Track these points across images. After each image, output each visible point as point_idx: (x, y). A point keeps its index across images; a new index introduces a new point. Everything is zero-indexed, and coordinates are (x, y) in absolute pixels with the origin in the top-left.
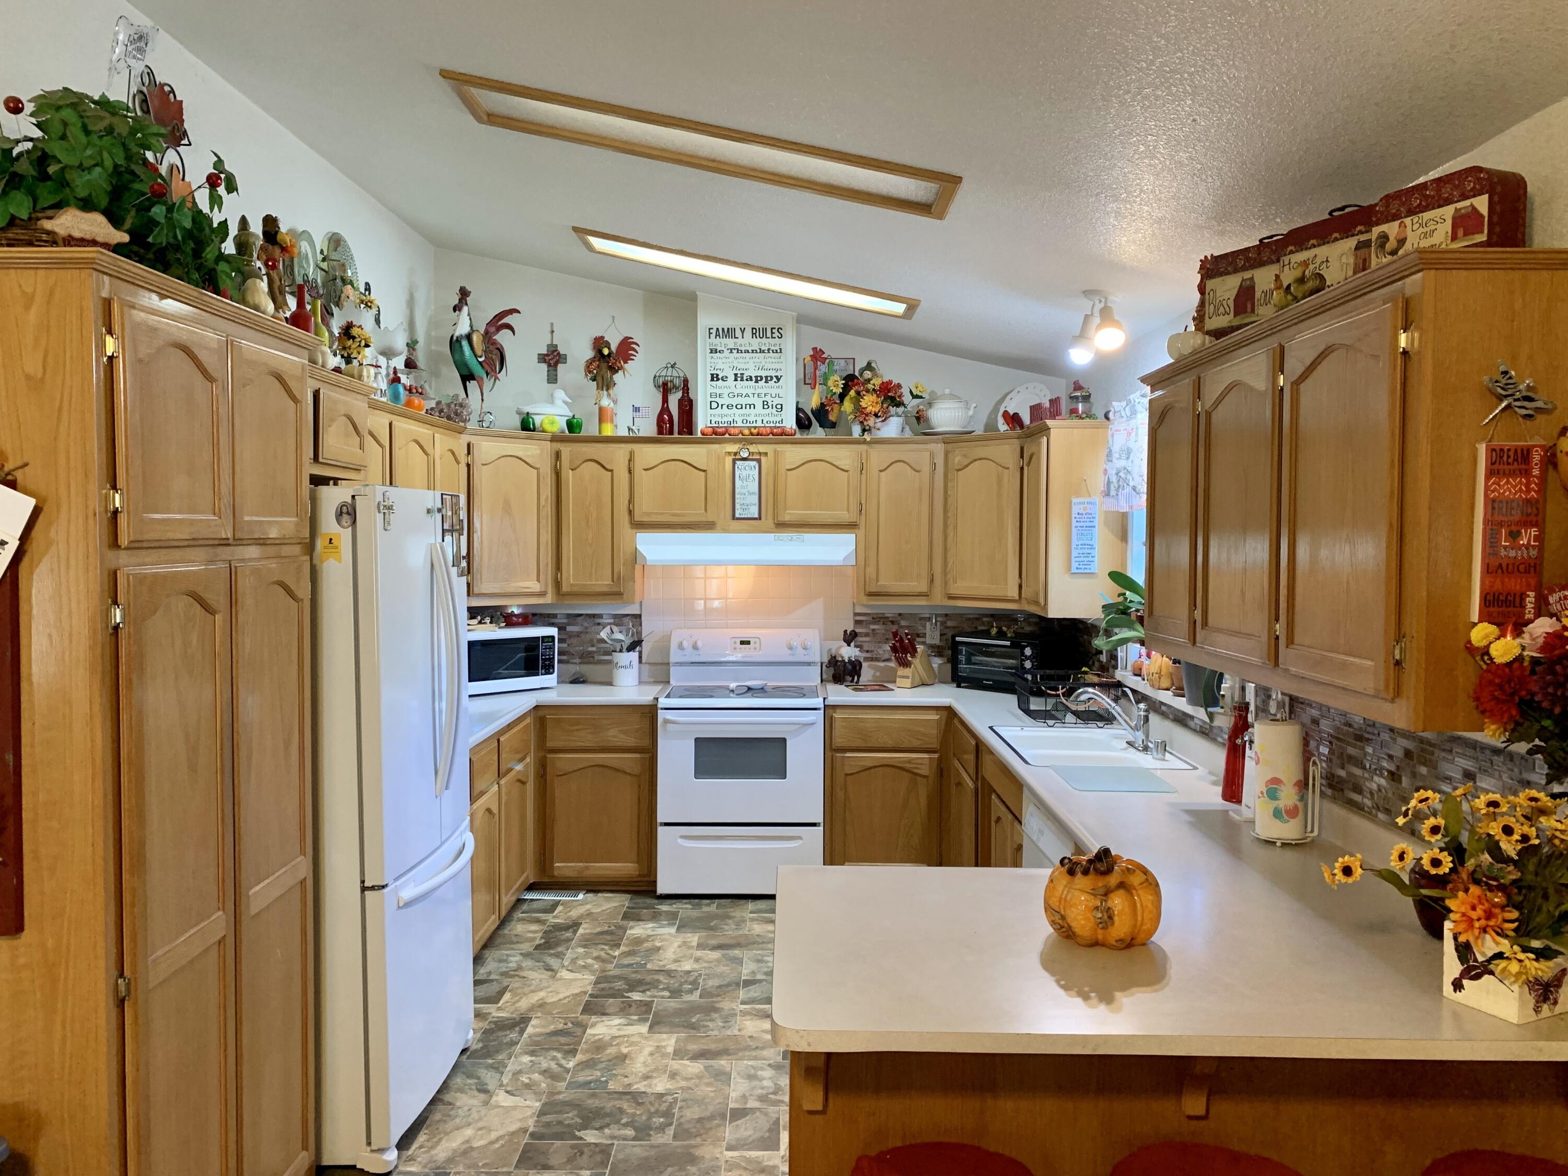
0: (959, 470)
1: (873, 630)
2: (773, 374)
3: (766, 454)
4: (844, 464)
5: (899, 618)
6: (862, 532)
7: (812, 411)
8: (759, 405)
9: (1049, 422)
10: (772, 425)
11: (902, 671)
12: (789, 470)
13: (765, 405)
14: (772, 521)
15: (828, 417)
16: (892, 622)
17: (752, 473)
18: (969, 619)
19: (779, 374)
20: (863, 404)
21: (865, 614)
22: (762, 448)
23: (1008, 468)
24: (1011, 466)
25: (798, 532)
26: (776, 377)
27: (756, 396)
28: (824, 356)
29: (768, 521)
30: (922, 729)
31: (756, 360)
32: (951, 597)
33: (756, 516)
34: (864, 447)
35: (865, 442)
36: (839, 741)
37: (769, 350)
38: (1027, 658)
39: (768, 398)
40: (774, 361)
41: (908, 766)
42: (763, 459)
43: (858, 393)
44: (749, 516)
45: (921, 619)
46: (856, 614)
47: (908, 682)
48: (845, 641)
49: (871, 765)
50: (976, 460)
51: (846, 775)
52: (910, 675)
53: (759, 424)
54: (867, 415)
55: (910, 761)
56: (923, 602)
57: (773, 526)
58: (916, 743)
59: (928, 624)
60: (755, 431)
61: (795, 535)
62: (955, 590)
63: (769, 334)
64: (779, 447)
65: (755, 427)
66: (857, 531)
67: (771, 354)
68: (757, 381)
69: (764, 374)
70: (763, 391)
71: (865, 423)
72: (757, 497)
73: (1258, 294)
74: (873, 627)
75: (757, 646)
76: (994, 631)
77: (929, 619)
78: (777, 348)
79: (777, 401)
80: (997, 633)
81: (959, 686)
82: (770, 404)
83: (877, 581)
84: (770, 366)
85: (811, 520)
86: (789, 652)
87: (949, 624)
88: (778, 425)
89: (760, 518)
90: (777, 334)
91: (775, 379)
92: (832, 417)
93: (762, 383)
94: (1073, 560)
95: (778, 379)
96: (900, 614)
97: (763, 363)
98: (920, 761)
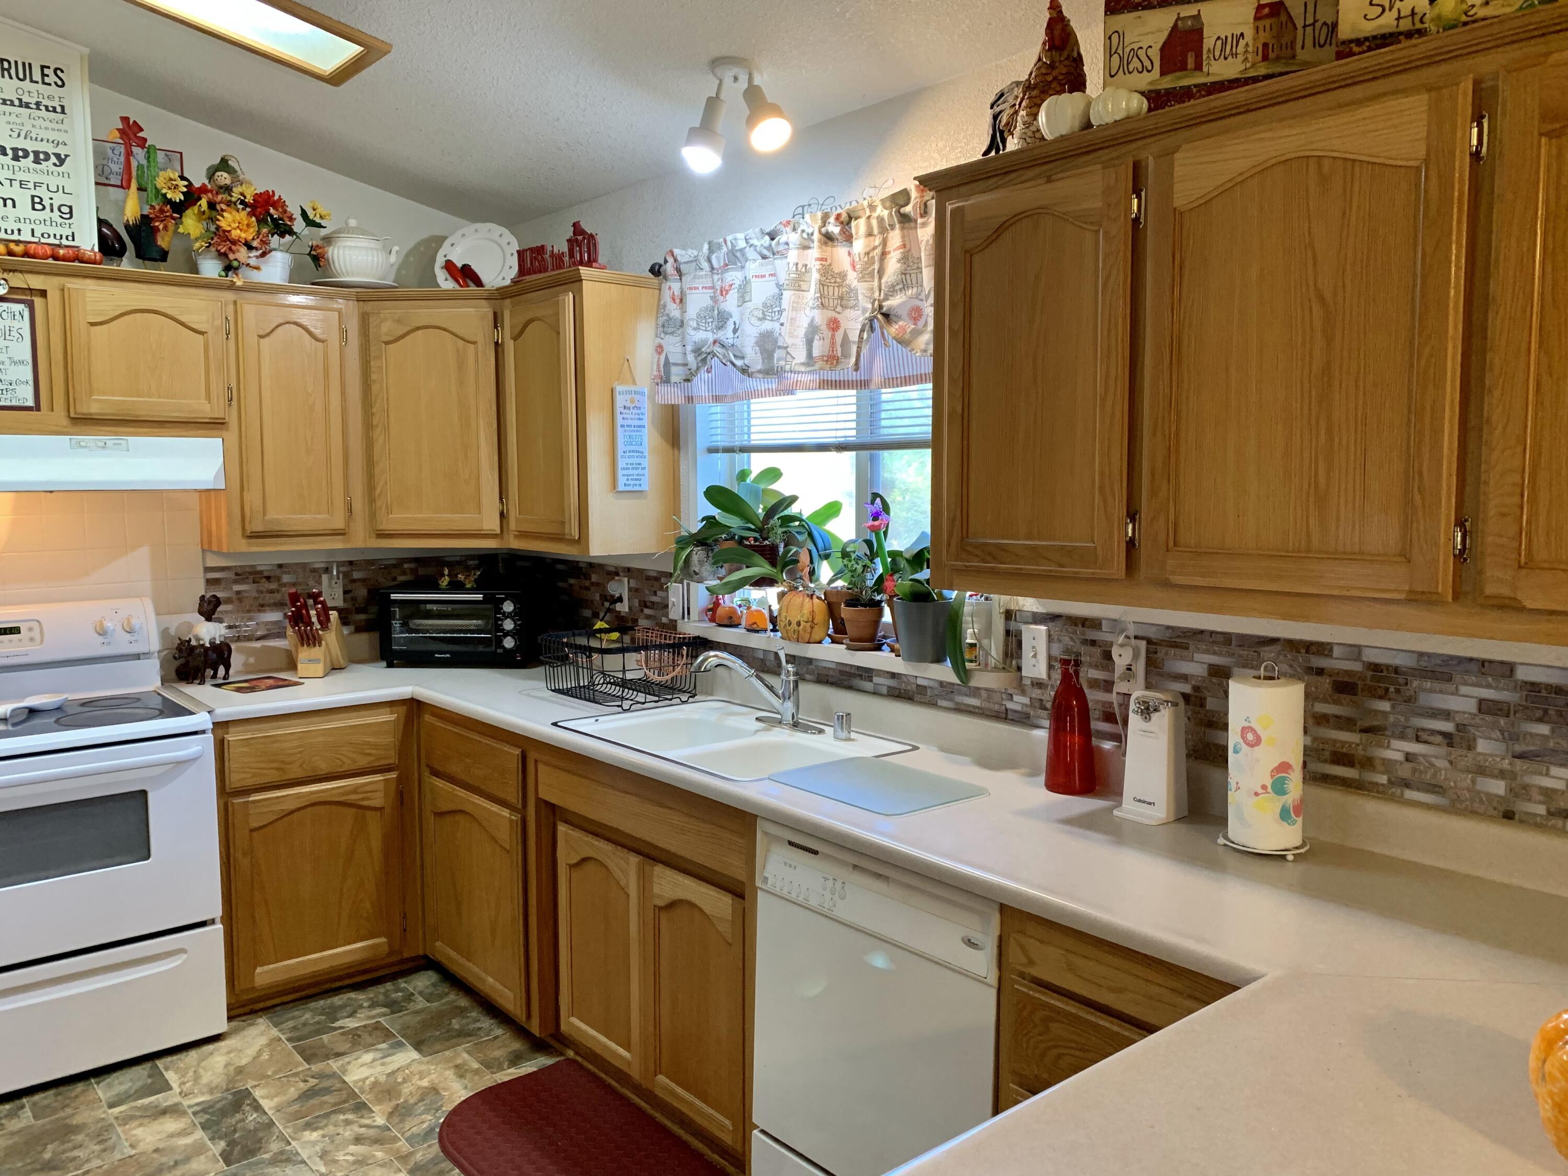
0: (387, 343)
1: (238, 593)
2: (50, 149)
3: (43, 293)
4: (198, 320)
5: (278, 572)
6: (232, 434)
7: (127, 227)
8: (24, 202)
9: (583, 270)
10: (52, 241)
11: (304, 654)
12: (93, 324)
13: (36, 203)
14: (63, 413)
15: (155, 240)
16: (268, 578)
17: (16, 324)
18: (386, 567)
19: (62, 151)
20: (223, 224)
21: (222, 569)
22: (36, 282)
23: (474, 343)
24: (480, 339)
25: (116, 434)
26: (58, 156)
27: (16, 184)
28: (140, 134)
29: (59, 416)
30: (371, 739)
31: (13, 118)
32: (382, 535)
33: (30, 403)
34: (229, 296)
35: (232, 287)
36: (236, 779)
37: (38, 104)
38: (507, 616)
39: (42, 192)
40: (47, 124)
41: (353, 797)
42: (38, 301)
43: (212, 205)
44: (14, 403)
45: (314, 571)
46: (207, 569)
47: (319, 669)
48: (201, 613)
49: (292, 807)
50: (418, 328)
51: (252, 830)
52: (322, 657)
53: (26, 236)
54: (234, 242)
55: (355, 790)
56: (337, 544)
57: (65, 422)
58: (363, 762)
59: (325, 577)
60: (19, 249)
61: (110, 440)
62: (387, 525)
63: (37, 76)
64: (73, 284)
65: (17, 242)
66: (225, 434)
67: (43, 113)
68: (16, 158)
69: (31, 146)
70: (32, 178)
71: (231, 256)
72: (29, 368)
73: (1208, 42)
74: (237, 588)
75: (36, 634)
76: (445, 582)
77: (327, 570)
78: (56, 104)
79: (58, 199)
80: (450, 583)
81: (390, 665)
82: (47, 202)
83: (264, 514)
84: (43, 134)
85: (144, 414)
86: (101, 639)
87: (356, 575)
88: (64, 242)
89: (37, 407)
90: (52, 78)
91: (53, 159)
92: (163, 241)
93: (28, 162)
94: (620, 473)
95: (61, 160)
96: (280, 566)
97: (30, 128)
98: (367, 788)
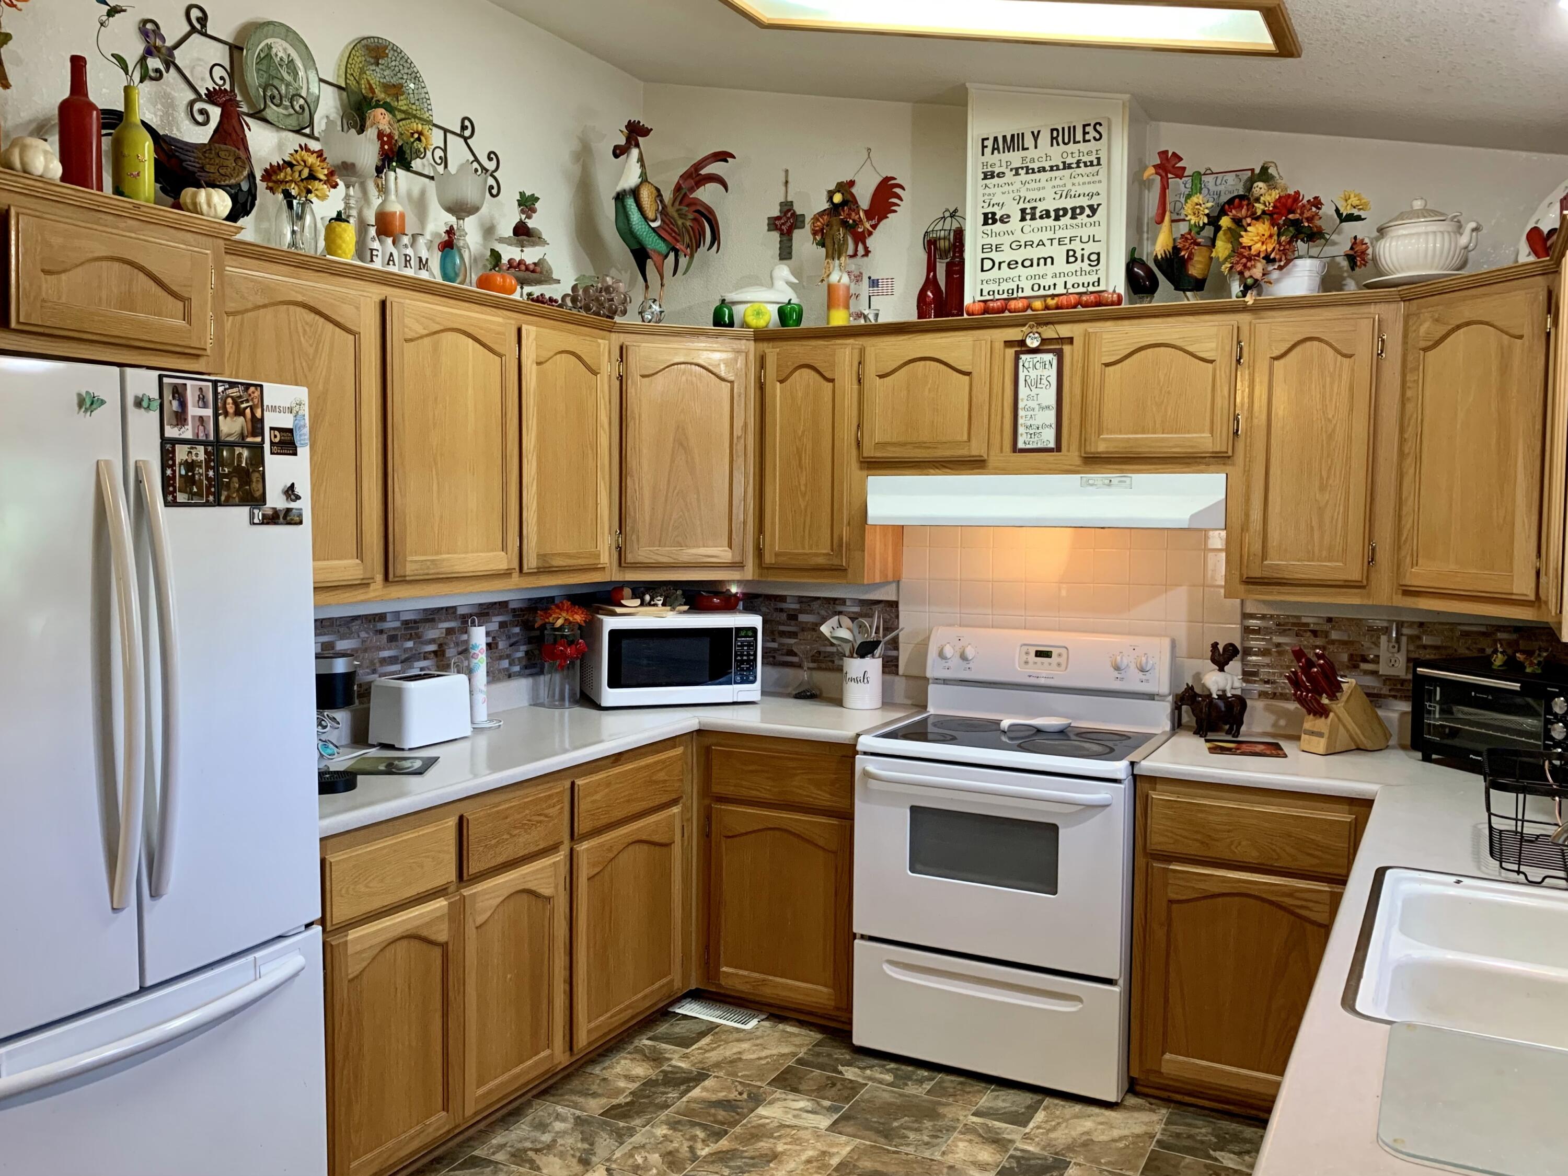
0: (1426, 350)
1: (1278, 645)
2: (1084, 202)
3: (1070, 340)
4: (1206, 349)
5: (1326, 627)
6: (1237, 470)
7: (1156, 260)
8: (1060, 258)
10: (1081, 289)
11: (1310, 723)
12: (1107, 365)
13: (1071, 257)
14: (1077, 453)
15: (1186, 269)
16: (1315, 633)
17: (1046, 373)
19: (1094, 202)
20: (1245, 241)
21: (1263, 617)
22: (1064, 331)
23: (1521, 337)
24: (1526, 331)
25: (1122, 471)
26: (1091, 207)
27: (1056, 242)
28: (1179, 165)
29: (1071, 454)
30: (1319, 838)
31: (1058, 182)
32: (1408, 592)
33: (1052, 445)
34: (1244, 319)
35: (1245, 309)
36: (1157, 841)
37: (1078, 162)
38: (1558, 718)
39: (1077, 246)
40: (1086, 179)
41: (1288, 901)
42: (1067, 349)
43: (1238, 222)
44: (1039, 446)
45: (1371, 629)
46: (1246, 616)
47: (1320, 744)
48: (1214, 661)
49: (1217, 890)
50: (1458, 327)
51: (1171, 902)
52: (1326, 731)
53: (1060, 290)
54: (1249, 259)
55: (1292, 893)
56: (1353, 599)
57: (1078, 461)
58: (1305, 862)
59: (1384, 638)
60: (1051, 302)
61: (1115, 477)
62: (1418, 576)
63: (1079, 137)
64: (1091, 327)
65: (1053, 296)
66: (1229, 469)
67: (1083, 170)
68: (1057, 218)
69: (1069, 204)
70: (1068, 233)
71: (1247, 274)
72: (1052, 413)
74: (1277, 639)
75: (1063, 660)
76: (1498, 660)
77: (1387, 631)
78: (1093, 158)
79: (1090, 248)
80: (1505, 663)
81: (1426, 758)
82: (1078, 255)
83: (1264, 557)
84: (1081, 190)
85: (1144, 450)
86: (1116, 674)
87: (1425, 640)
88: (1091, 289)
89: (1058, 448)
90: (1092, 134)
91: (1088, 211)
92: (1195, 270)
93: (1066, 220)
95: (1093, 210)
96: (1330, 620)
97: (1069, 186)
98: (1306, 895)
